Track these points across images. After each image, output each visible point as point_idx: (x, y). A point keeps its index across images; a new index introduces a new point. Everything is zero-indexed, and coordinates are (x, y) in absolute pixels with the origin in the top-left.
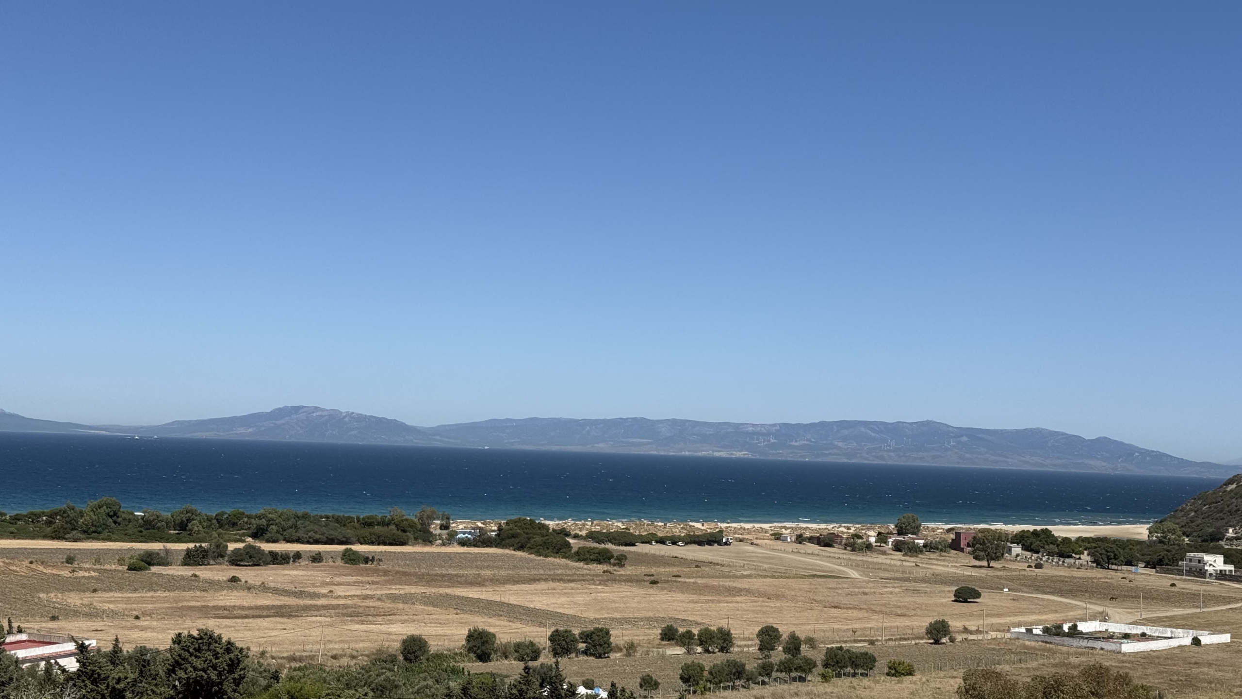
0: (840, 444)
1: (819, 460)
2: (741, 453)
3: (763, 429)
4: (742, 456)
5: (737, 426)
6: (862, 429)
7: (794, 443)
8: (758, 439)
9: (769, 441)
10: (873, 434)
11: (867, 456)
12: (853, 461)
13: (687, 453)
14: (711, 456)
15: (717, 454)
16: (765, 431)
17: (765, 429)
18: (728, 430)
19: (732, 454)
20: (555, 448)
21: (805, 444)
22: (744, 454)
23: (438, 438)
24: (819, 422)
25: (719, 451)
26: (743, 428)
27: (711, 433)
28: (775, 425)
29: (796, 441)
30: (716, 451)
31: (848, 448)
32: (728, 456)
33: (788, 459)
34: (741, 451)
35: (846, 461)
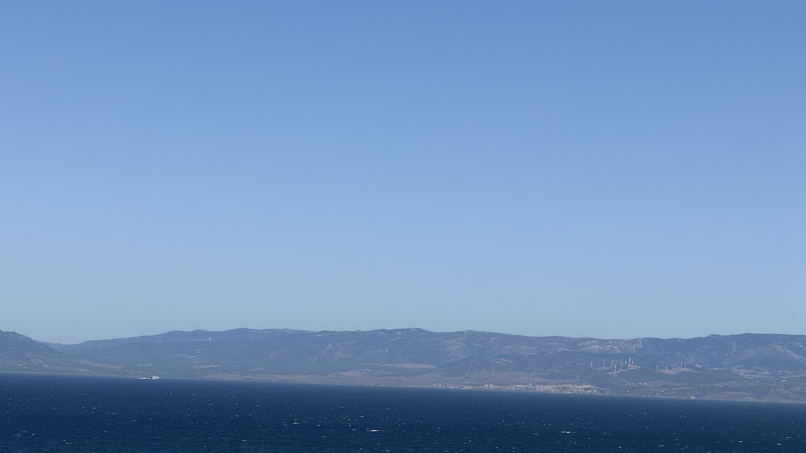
0: (742, 372)
1: (708, 398)
2: (579, 387)
3: (616, 348)
4: (582, 391)
5: (574, 343)
6: (779, 348)
7: (667, 371)
8: (608, 365)
9: (626, 367)
10: (796, 357)
11: (787, 392)
12: (764, 400)
13: (492, 387)
14: (531, 391)
15: (541, 389)
16: (619, 352)
17: (619, 348)
18: (560, 350)
19: (565, 388)
20: (276, 379)
21: (685, 372)
22: (585, 389)
23: (85, 362)
24: (709, 337)
25: (544, 384)
26: (584, 346)
27: (531, 354)
28: (635, 341)
29: (670, 368)
30: (540, 384)
31: (755, 379)
32: (558, 392)
33: (657, 396)
34: (580, 383)
35: (751, 399)
